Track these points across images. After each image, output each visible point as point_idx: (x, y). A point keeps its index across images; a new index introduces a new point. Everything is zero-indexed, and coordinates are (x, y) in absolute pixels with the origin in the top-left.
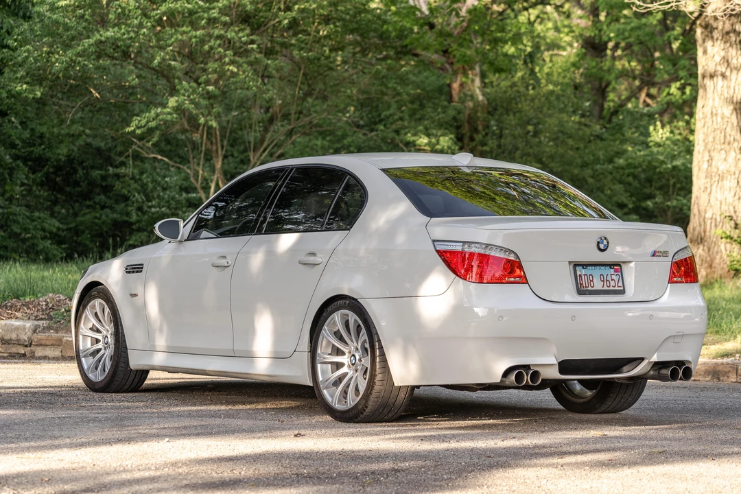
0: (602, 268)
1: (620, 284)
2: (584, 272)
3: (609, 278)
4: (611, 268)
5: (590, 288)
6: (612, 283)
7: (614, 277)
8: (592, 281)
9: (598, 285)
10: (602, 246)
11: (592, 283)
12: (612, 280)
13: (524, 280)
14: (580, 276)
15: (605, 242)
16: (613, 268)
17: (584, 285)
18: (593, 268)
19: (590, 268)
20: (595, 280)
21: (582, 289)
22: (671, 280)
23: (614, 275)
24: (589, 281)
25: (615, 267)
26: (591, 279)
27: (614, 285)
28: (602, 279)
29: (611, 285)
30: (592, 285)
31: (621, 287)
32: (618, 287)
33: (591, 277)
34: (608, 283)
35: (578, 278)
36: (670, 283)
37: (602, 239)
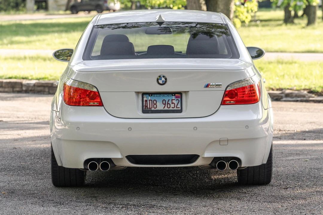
0: (166, 95)
1: (179, 106)
2: (149, 98)
3: (170, 102)
4: (172, 95)
5: (153, 109)
6: (172, 105)
7: (174, 101)
8: (156, 104)
9: (160, 106)
10: (160, 82)
11: (155, 105)
12: (172, 103)
13: (101, 104)
14: (146, 101)
15: (163, 79)
16: (175, 95)
17: (149, 107)
18: (158, 95)
19: (156, 95)
20: (158, 104)
21: (147, 109)
22: (223, 103)
23: (174, 100)
24: (153, 104)
25: (176, 95)
26: (155, 103)
27: (173, 107)
28: (164, 103)
29: (171, 107)
30: (155, 107)
31: (179, 108)
32: (177, 108)
33: (155, 101)
34: (169, 105)
35: (144, 102)
36: (223, 105)
37: (160, 76)
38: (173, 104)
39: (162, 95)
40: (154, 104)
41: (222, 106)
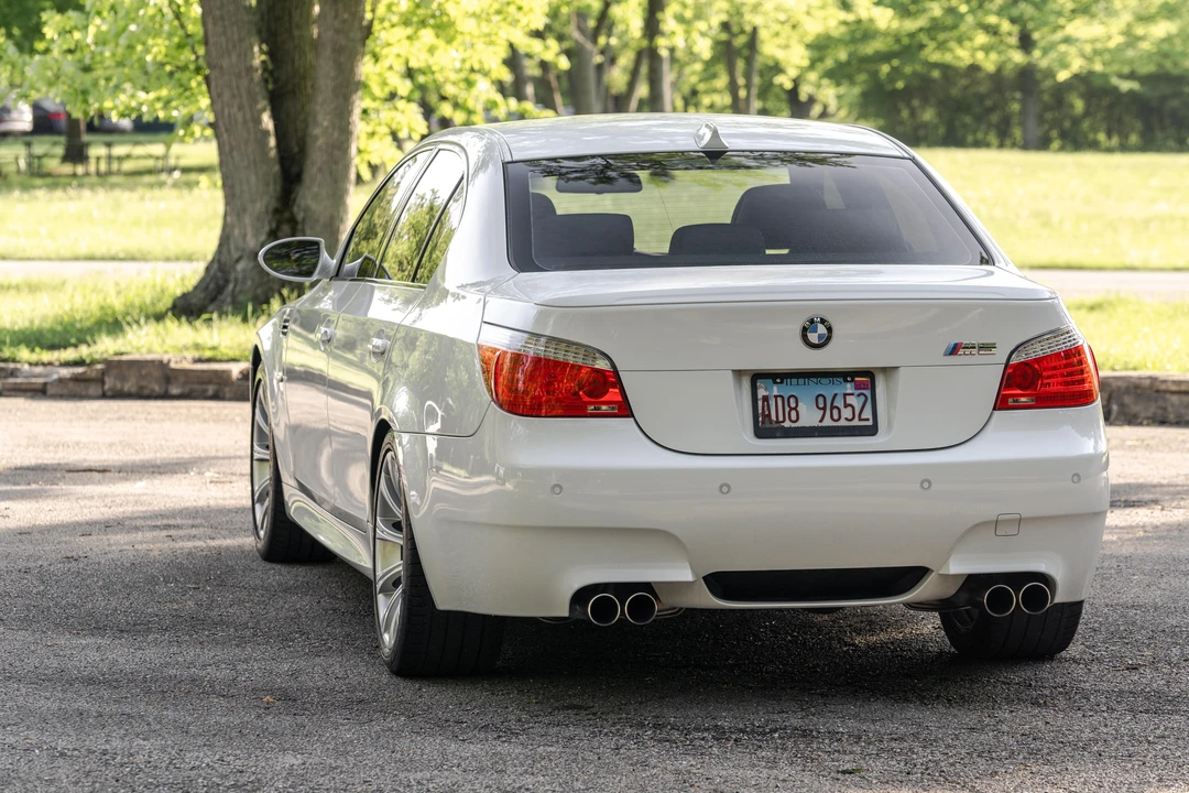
0: (825, 381)
1: (867, 413)
2: (775, 390)
3: (839, 403)
4: (846, 381)
5: (787, 424)
6: (847, 413)
7: (850, 400)
8: (795, 409)
9: (809, 416)
10: (813, 338)
11: (793, 414)
12: (846, 406)
13: (624, 410)
14: (765, 399)
15: (822, 329)
16: (852, 381)
17: (774, 418)
18: (801, 381)
19: (794, 381)
20: (802, 408)
21: (768, 425)
22: (1002, 403)
23: (852, 394)
24: (787, 409)
25: (857, 379)
26: (793, 405)
27: (850, 417)
28: (821, 406)
29: (843, 416)
30: (794, 417)
31: (868, 420)
32: (860, 419)
33: (792, 400)
34: (835, 412)
35: (760, 403)
36: (1000, 409)
37: (812, 321)
38: (849, 409)
39: (815, 380)
40: (791, 409)
41: (996, 412)
